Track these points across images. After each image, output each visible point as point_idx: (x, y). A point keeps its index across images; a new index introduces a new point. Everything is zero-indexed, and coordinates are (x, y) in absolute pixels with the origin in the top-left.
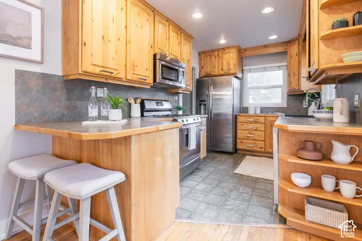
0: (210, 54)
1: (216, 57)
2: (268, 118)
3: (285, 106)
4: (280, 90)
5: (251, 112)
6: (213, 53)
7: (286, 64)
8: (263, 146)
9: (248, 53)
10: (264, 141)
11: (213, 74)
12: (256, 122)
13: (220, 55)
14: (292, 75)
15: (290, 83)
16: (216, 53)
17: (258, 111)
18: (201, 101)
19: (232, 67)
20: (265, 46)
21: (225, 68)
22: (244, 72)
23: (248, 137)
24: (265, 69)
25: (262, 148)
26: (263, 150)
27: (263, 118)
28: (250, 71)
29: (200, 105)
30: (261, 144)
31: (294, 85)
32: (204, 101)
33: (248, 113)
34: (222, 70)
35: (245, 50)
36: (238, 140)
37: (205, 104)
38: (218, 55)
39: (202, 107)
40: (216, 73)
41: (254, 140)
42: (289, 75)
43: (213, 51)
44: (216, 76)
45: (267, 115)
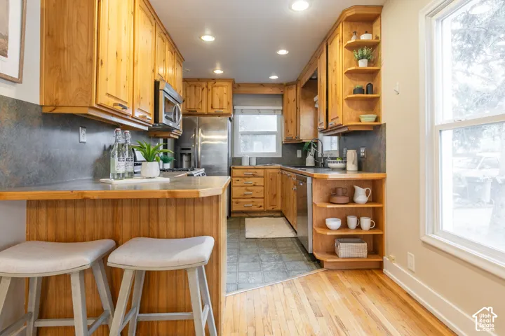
0: (194, 83)
1: (203, 89)
2: (268, 170)
3: (281, 156)
4: (274, 137)
5: (245, 163)
6: (198, 83)
7: (281, 108)
8: (262, 204)
9: (241, 90)
10: (263, 198)
11: (199, 111)
12: (254, 176)
13: (210, 87)
14: (289, 122)
15: (287, 130)
16: (204, 84)
17: (254, 163)
18: (183, 149)
19: (225, 105)
20: (262, 85)
21: (216, 105)
22: (236, 113)
23: (245, 195)
24: (259, 112)
25: (261, 206)
26: (262, 208)
27: (263, 171)
28: (242, 112)
29: (182, 155)
30: (260, 202)
31: (292, 133)
32: (189, 149)
33: (241, 164)
34: (212, 107)
35: (239, 85)
36: (233, 200)
37: (190, 154)
38: (207, 87)
39: (185, 158)
40: (204, 111)
41: (253, 198)
42: (286, 122)
43: (199, 80)
44: (203, 115)
45: (266, 167)
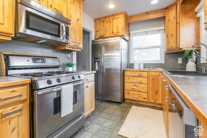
0: (103, 20)
1: (107, 22)
2: (150, 73)
4: (158, 50)
5: (136, 67)
6: (105, 19)
7: (163, 28)
8: (146, 97)
9: (133, 20)
10: (147, 93)
11: (105, 36)
12: (140, 76)
13: (111, 21)
14: (170, 36)
15: (168, 43)
16: (108, 19)
17: (142, 67)
18: (95, 59)
19: (120, 30)
20: (147, 13)
21: (115, 31)
22: (131, 35)
23: (134, 89)
24: (147, 33)
25: (145, 98)
26: (146, 100)
27: (146, 73)
28: (135, 34)
29: (95, 62)
30: (145, 95)
32: (98, 58)
33: (133, 68)
34: (112, 33)
35: (131, 17)
36: (126, 92)
37: (99, 61)
38: (109, 21)
39: (97, 63)
40: (108, 36)
41: (139, 91)
42: (167, 36)
43: (105, 17)
44: (108, 37)
45: (149, 70)
